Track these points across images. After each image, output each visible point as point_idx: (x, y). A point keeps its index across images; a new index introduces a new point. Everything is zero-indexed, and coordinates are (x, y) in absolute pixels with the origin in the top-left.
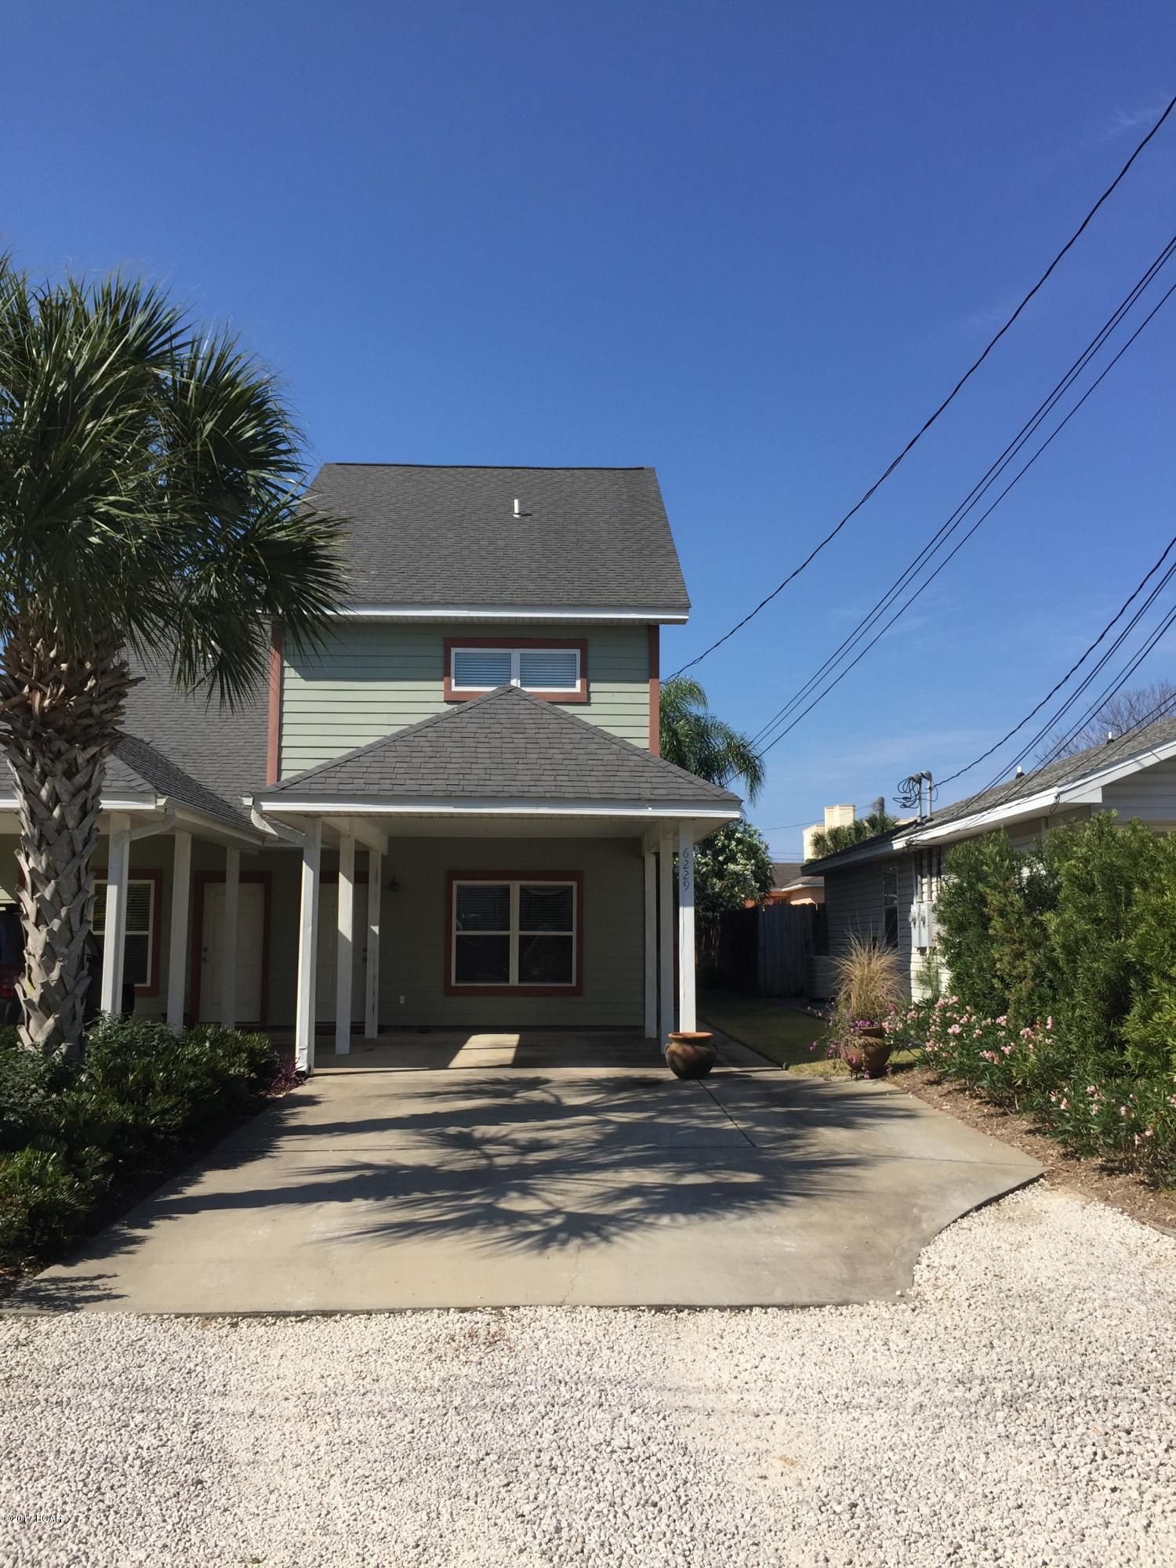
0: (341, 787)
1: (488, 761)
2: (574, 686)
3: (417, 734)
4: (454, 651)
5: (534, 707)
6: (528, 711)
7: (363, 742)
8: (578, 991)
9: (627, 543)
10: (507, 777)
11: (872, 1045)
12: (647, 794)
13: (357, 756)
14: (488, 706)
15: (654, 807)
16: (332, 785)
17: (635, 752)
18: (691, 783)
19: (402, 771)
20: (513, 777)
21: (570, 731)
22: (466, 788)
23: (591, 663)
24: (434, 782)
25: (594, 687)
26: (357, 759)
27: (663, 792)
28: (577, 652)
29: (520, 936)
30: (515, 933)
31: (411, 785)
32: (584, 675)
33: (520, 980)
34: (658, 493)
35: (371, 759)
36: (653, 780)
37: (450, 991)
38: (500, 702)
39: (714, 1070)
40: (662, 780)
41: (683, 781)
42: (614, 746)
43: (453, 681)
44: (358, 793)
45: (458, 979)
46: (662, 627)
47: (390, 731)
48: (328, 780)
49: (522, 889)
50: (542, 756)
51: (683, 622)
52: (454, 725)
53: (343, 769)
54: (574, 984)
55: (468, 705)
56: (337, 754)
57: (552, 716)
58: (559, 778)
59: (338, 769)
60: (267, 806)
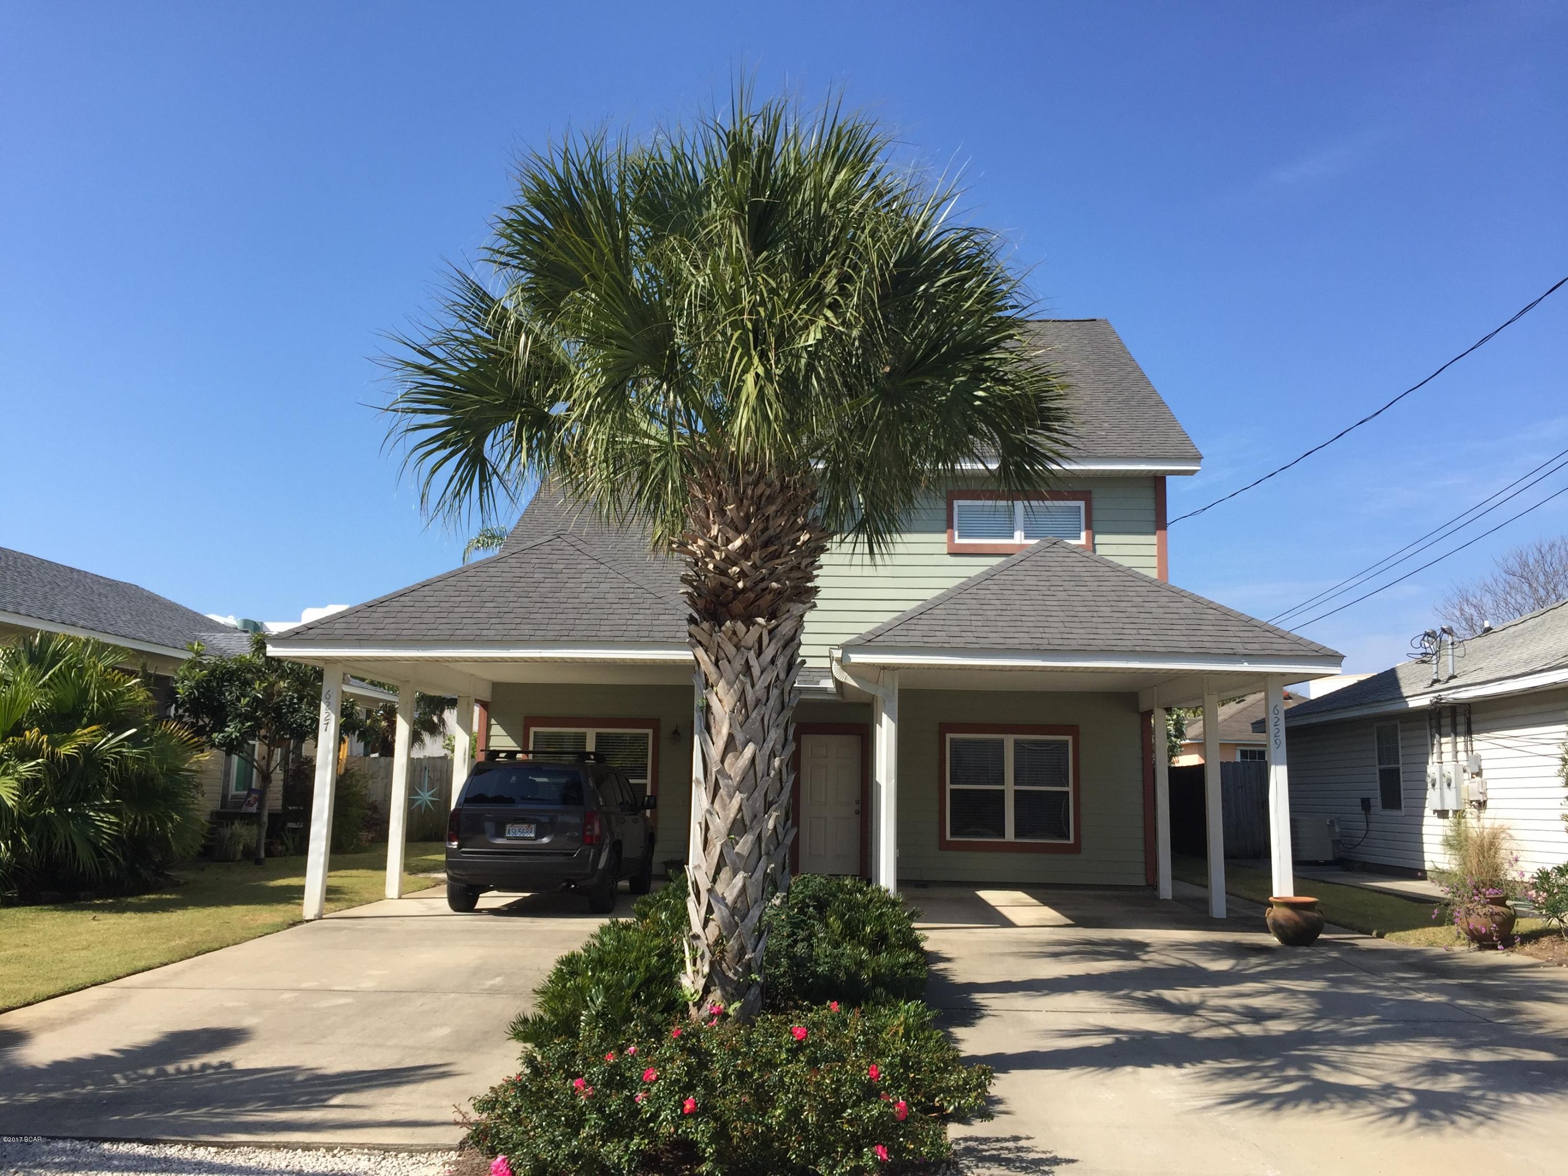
0: (925, 639)
1: (1061, 614)
2: (1079, 538)
3: (979, 586)
4: (956, 503)
5: (1085, 559)
6: (1081, 564)
7: (929, 595)
8: (1075, 849)
9: (1110, 395)
10: (1088, 630)
11: (1497, 914)
12: (1240, 649)
13: (927, 610)
14: (1039, 559)
15: (1250, 662)
16: (915, 637)
17: (1210, 605)
18: (1282, 637)
19: (980, 623)
20: (1094, 631)
21: (1132, 584)
22: (1051, 641)
23: (1096, 515)
24: (1016, 635)
25: (1099, 538)
26: (930, 612)
27: (1257, 646)
28: (1082, 504)
29: (1015, 791)
30: (1009, 788)
31: (995, 638)
32: (1089, 527)
33: (1017, 836)
34: (1120, 342)
35: (944, 612)
36: (1241, 634)
37: (944, 845)
38: (1048, 554)
39: (1322, 936)
40: (1250, 634)
41: (1271, 635)
42: (1185, 599)
43: (956, 533)
44: (945, 645)
45: (952, 835)
46: (1168, 477)
47: (952, 583)
48: (911, 633)
49: (1016, 743)
50: (1115, 609)
51: (1192, 473)
52: (1011, 578)
53: (920, 622)
54: (1072, 841)
55: (1017, 557)
56: (909, 606)
57: (1108, 569)
58: (1142, 631)
59: (915, 621)
60: (856, 658)
